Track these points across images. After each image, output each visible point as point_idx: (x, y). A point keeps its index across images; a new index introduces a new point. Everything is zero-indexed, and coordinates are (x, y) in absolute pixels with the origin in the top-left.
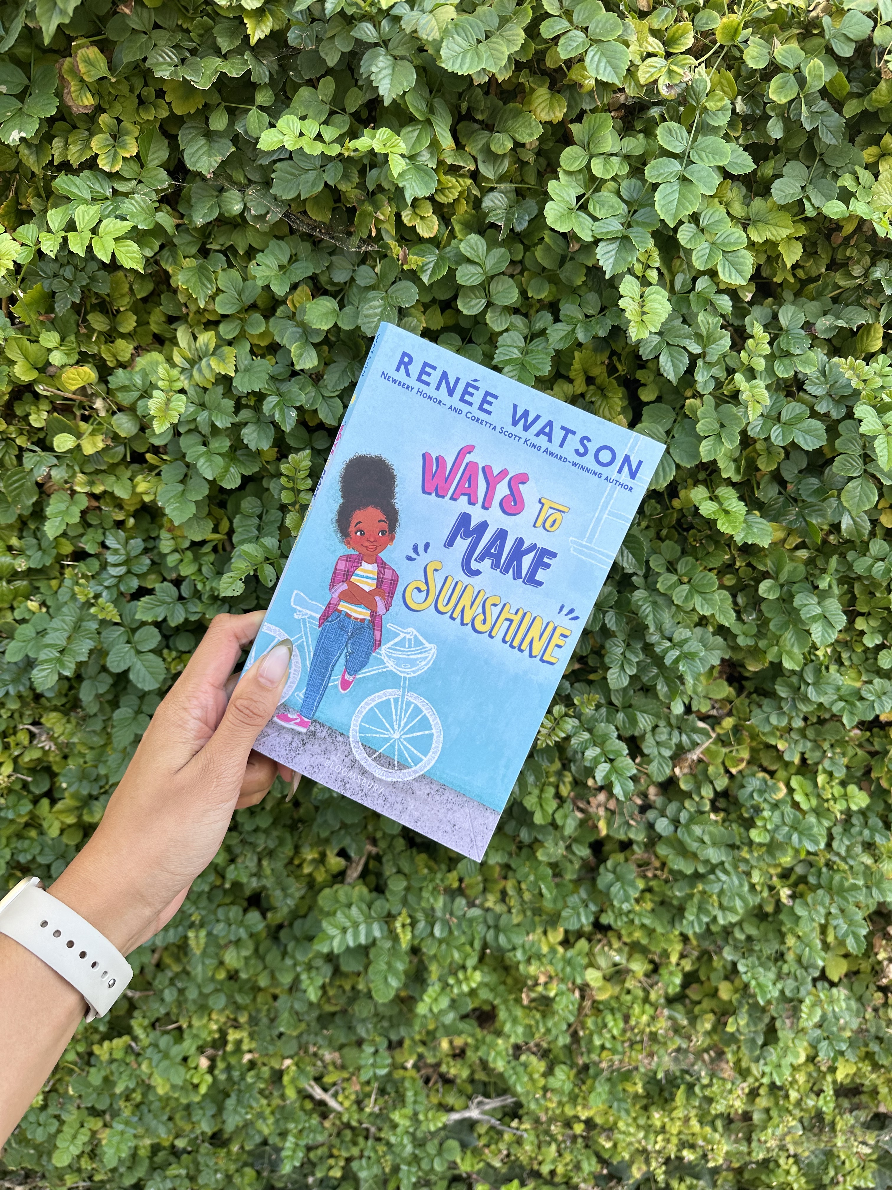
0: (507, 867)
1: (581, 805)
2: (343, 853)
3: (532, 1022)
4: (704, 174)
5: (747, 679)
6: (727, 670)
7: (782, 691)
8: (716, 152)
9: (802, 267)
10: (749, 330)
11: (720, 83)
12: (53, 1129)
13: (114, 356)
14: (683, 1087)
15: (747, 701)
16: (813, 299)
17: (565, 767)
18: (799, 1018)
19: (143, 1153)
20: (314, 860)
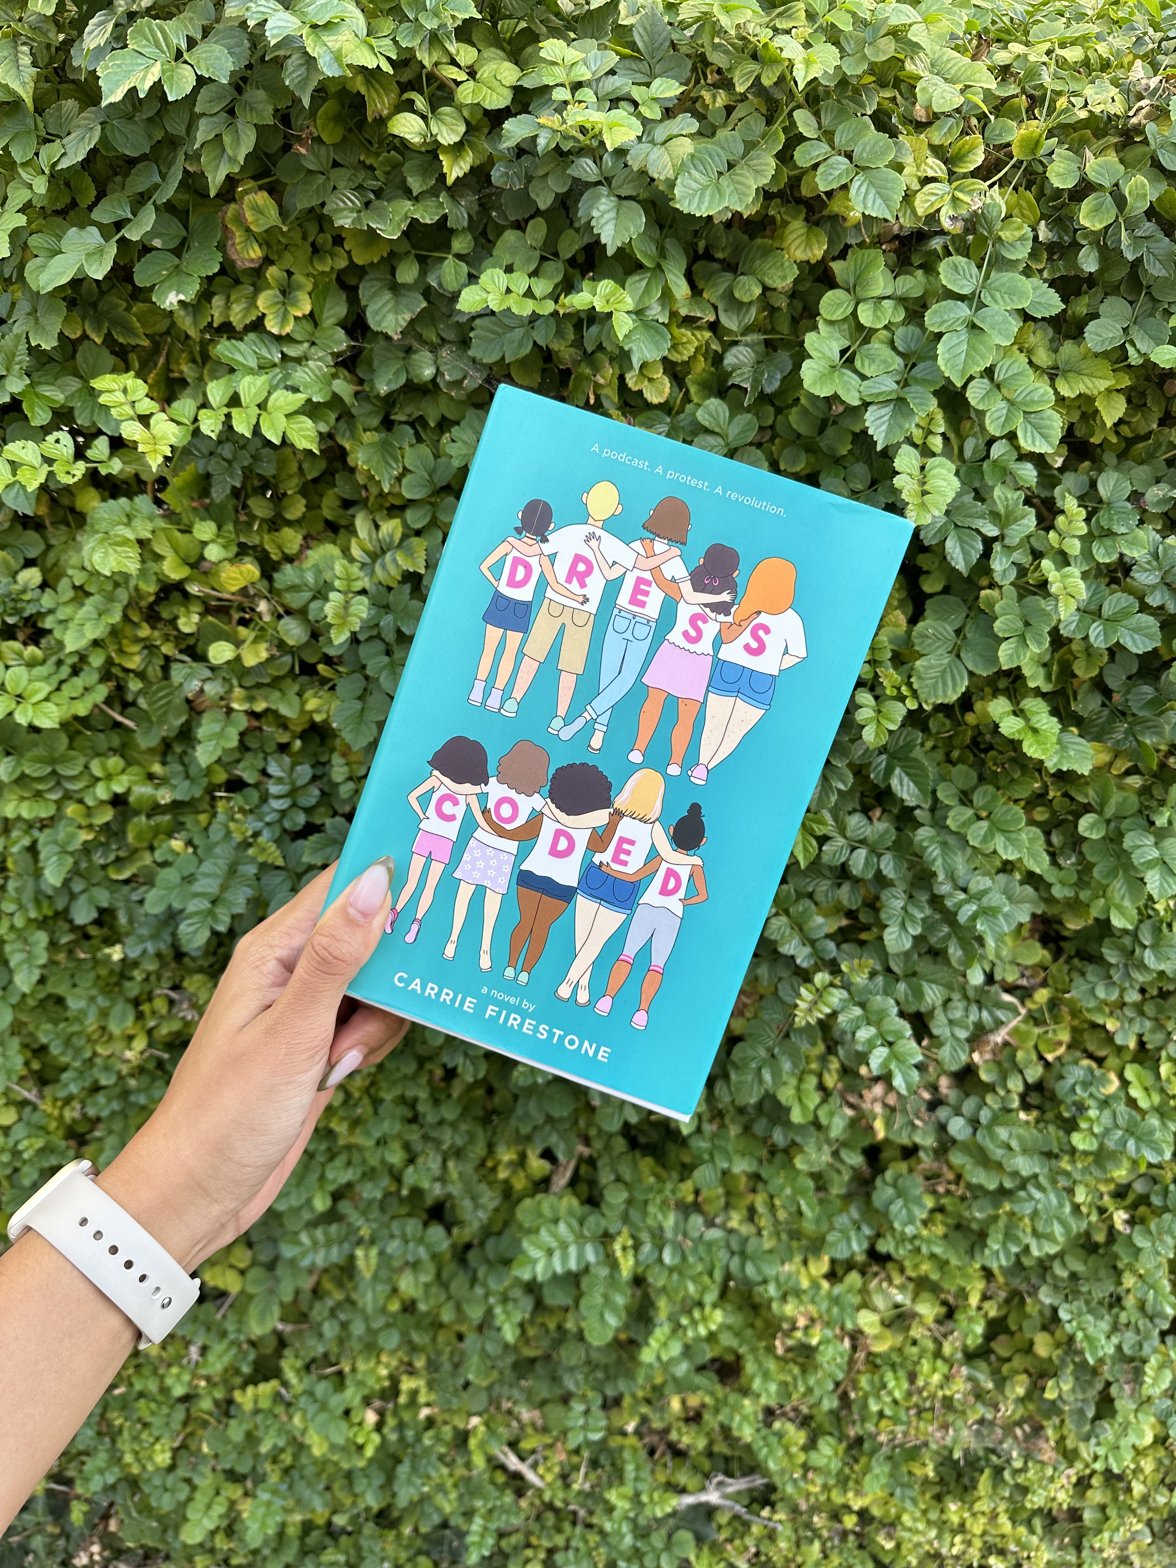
0: (756, 1177)
1: (852, 1099)
2: (548, 1155)
3: (789, 1379)
4: (998, 319)
5: (1066, 939)
6: (1041, 927)
7: (1111, 956)
8: (1012, 292)
9: (1128, 423)
10: (1059, 504)
11: (1018, 205)
12: (182, 1496)
13: (280, 548)
14: (987, 1472)
15: (1066, 968)
16: (1141, 463)
17: (831, 1049)
18: (1142, 1383)
19: (292, 1531)
20: (511, 1163)
